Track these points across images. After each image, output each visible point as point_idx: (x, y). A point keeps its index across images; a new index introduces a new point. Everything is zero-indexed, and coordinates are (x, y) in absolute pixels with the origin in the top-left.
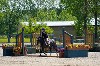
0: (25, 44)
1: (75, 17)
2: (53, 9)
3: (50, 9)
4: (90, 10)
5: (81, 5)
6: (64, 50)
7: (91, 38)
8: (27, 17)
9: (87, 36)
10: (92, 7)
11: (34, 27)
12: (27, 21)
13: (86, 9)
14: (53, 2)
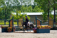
0: (14, 26)
1: (43, 10)
2: (30, 5)
3: (29, 5)
4: (51, 6)
5: (46, 3)
6: (36, 29)
7: (51, 22)
8: (15, 10)
9: (49, 21)
10: (52, 4)
11: (19, 16)
12: (15, 12)
13: (49, 5)
14: (30, 1)
